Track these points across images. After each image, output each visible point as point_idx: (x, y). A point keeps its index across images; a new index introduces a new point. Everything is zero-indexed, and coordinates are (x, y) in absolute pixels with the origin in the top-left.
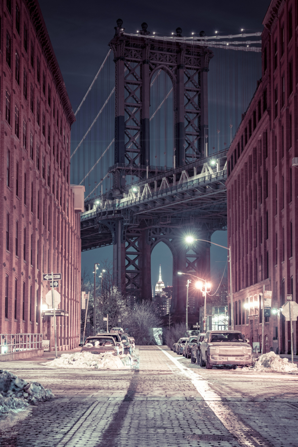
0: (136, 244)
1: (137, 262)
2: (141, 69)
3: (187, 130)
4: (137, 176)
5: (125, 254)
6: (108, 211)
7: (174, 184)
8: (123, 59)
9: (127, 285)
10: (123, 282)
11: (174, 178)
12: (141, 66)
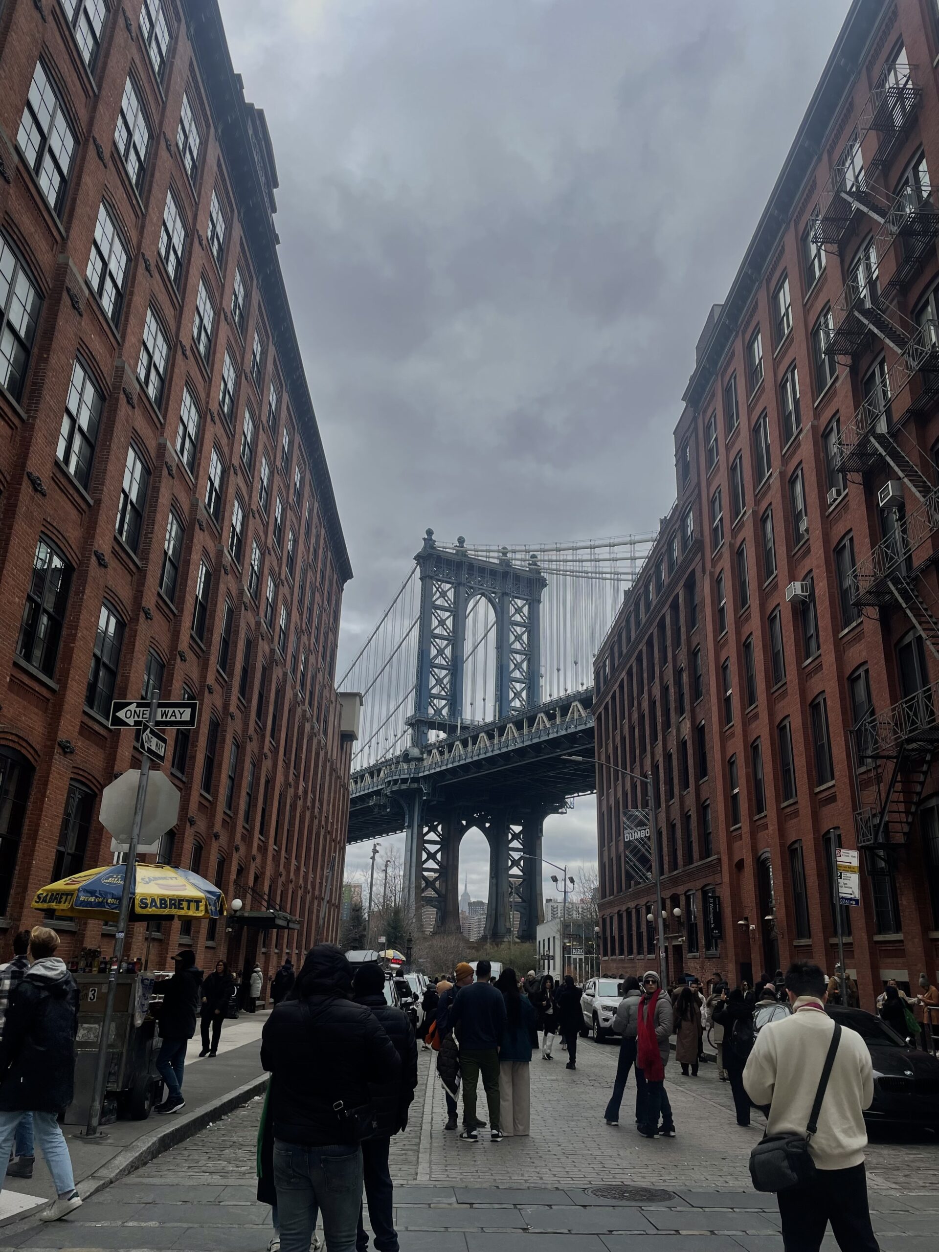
0: (440, 828)
1: (439, 856)
2: (455, 592)
3: (513, 675)
4: (445, 732)
5: (422, 842)
6: (402, 779)
7: (496, 741)
8: (431, 578)
9: (423, 890)
10: (418, 887)
11: (496, 734)
12: (455, 588)
